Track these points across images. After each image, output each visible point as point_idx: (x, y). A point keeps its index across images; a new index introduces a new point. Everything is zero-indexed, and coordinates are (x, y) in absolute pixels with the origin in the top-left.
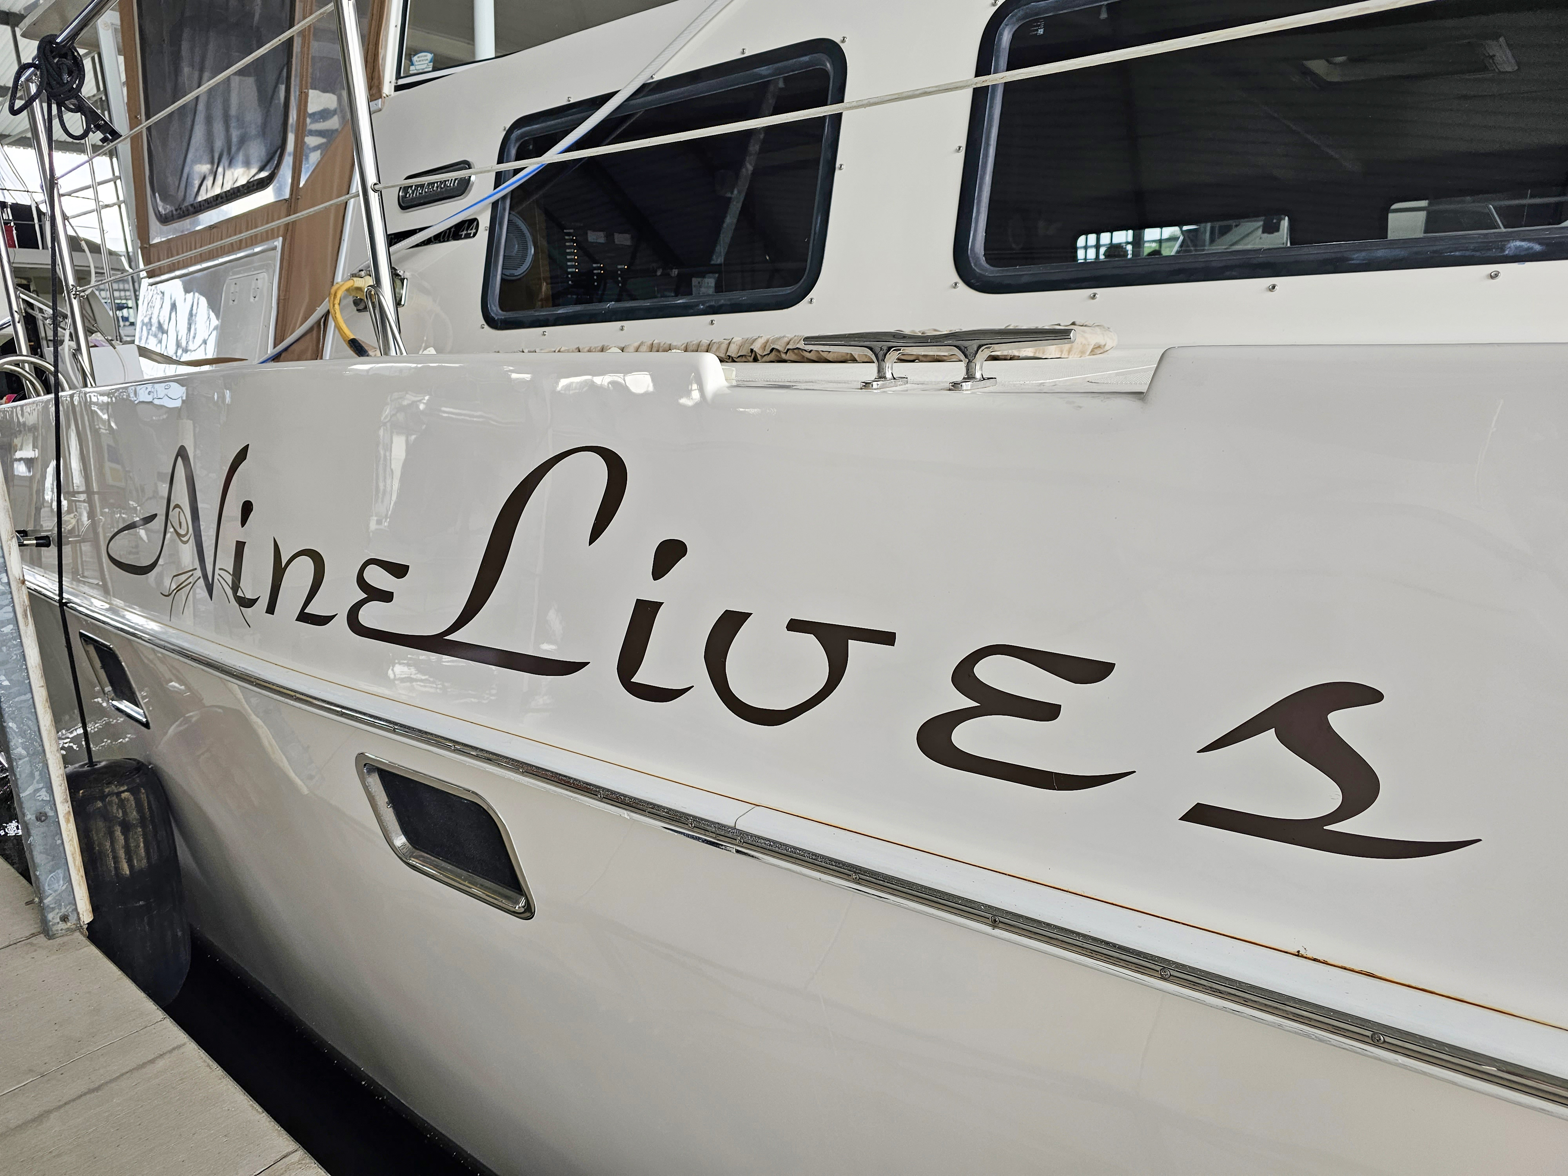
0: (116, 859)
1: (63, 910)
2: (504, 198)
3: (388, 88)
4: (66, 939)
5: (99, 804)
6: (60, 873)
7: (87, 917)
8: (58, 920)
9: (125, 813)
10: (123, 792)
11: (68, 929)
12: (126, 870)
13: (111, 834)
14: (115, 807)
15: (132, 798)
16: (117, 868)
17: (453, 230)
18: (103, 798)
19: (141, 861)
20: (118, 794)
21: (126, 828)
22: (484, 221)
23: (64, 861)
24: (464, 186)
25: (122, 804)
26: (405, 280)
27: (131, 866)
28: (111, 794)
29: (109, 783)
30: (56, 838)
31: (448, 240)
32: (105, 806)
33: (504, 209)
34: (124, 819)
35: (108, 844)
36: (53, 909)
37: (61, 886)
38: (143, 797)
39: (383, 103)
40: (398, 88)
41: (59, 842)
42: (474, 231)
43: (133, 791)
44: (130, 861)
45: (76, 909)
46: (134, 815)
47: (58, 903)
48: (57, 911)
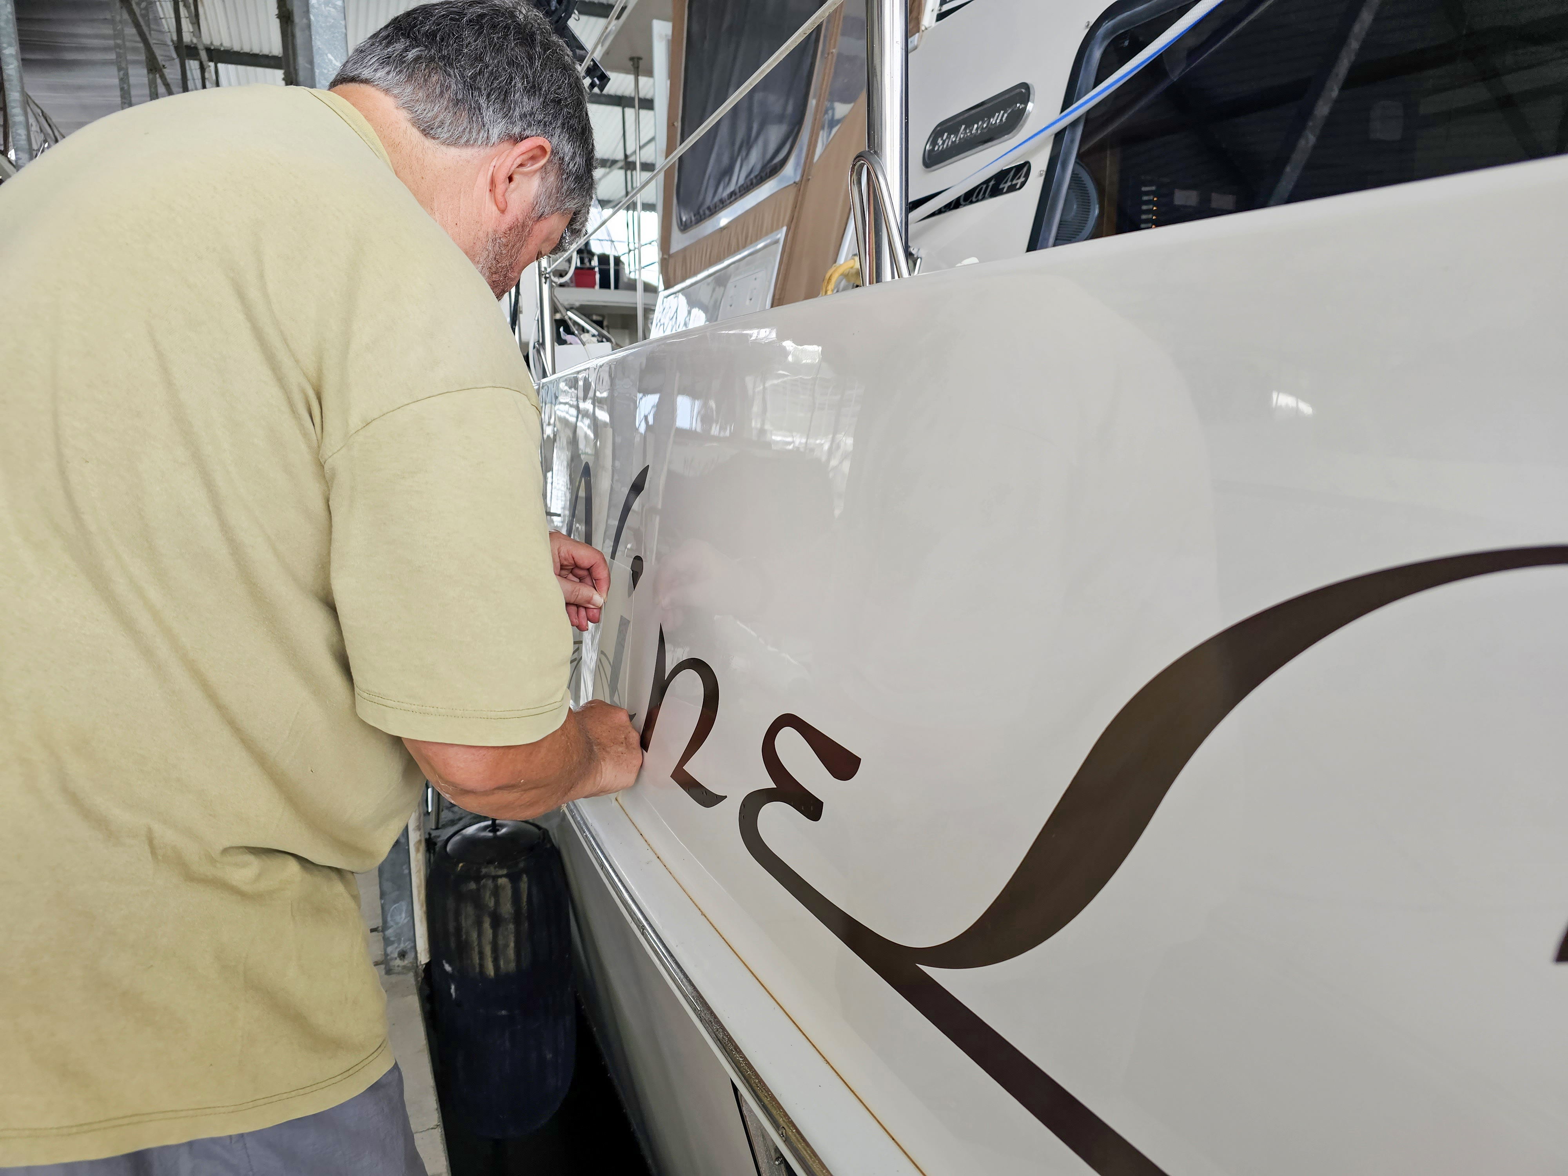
0: (481, 954)
1: (402, 946)
4: (399, 978)
5: (473, 886)
6: (403, 904)
7: (424, 958)
8: (396, 955)
9: (497, 903)
10: (501, 876)
11: (402, 968)
12: (490, 970)
13: (479, 924)
14: (488, 894)
15: (509, 886)
16: (482, 966)
18: (478, 878)
19: (508, 966)
20: (495, 878)
21: (497, 921)
23: (409, 893)
25: (496, 892)
27: (497, 967)
28: (487, 876)
29: (491, 862)
30: (405, 867)
32: (478, 890)
34: (495, 909)
35: (474, 935)
36: (392, 943)
37: (402, 918)
41: (407, 871)
43: (513, 878)
44: (496, 961)
45: (415, 947)
46: (507, 908)
47: (398, 936)
48: (396, 945)
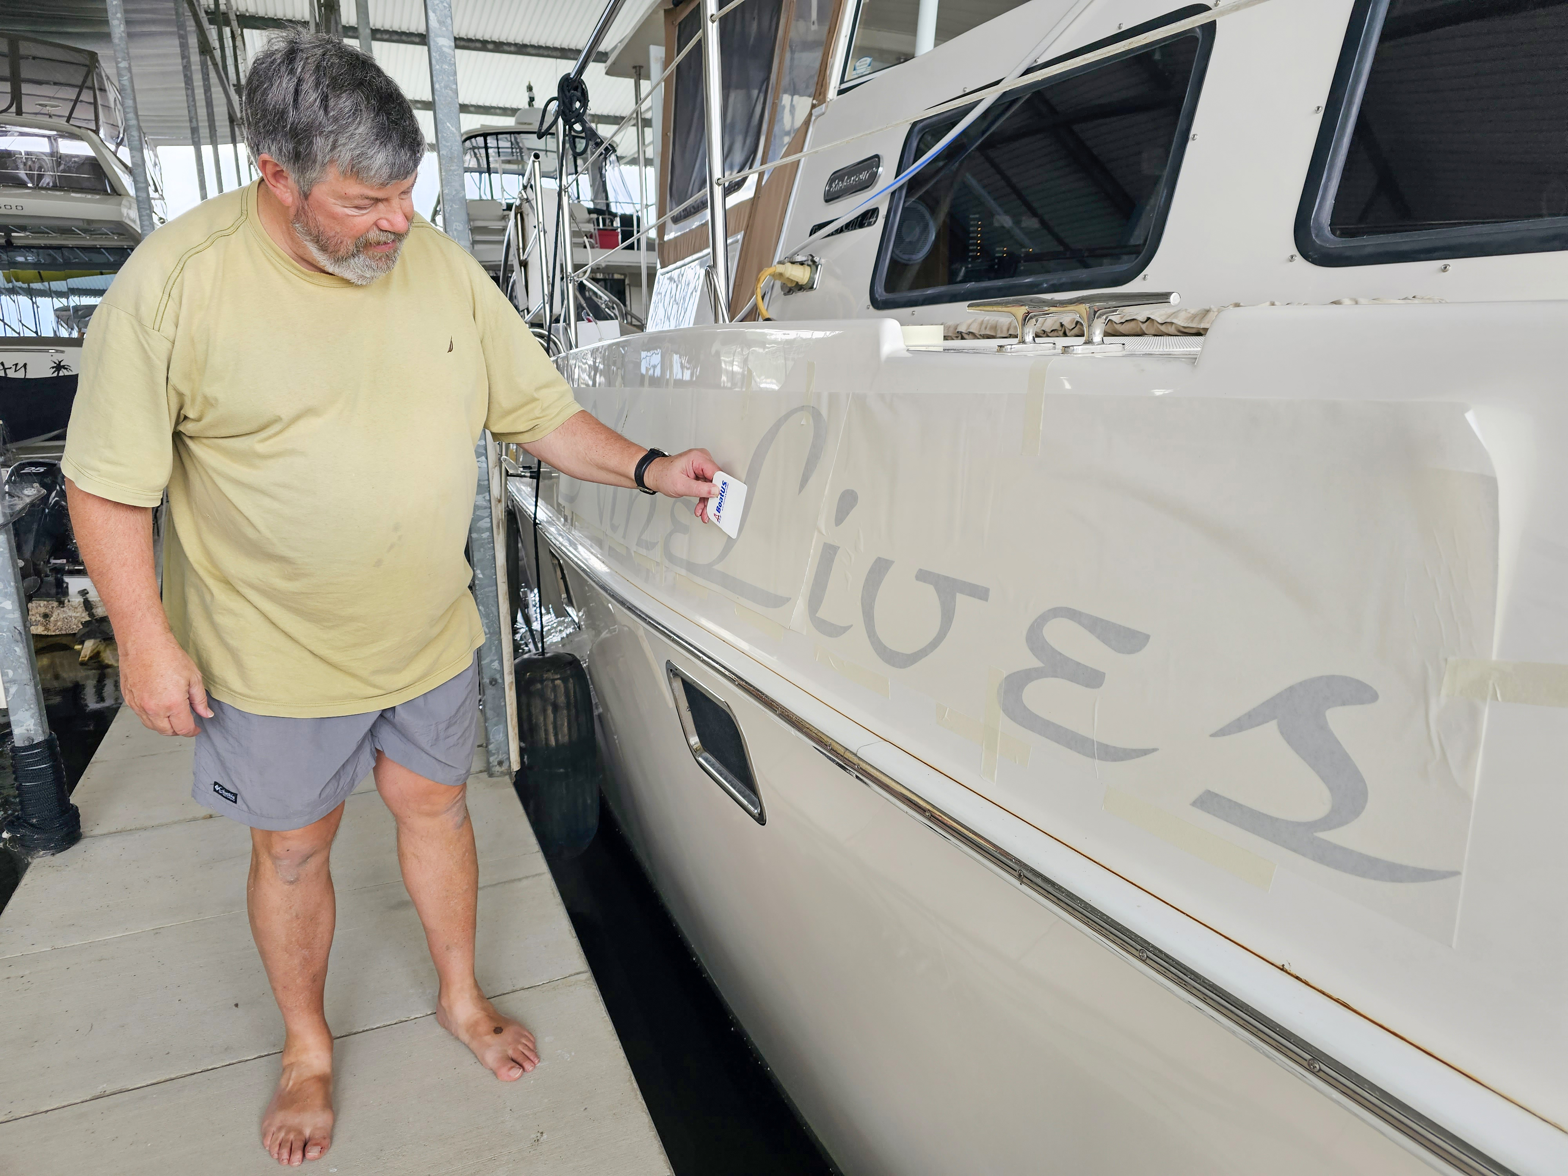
0: (546, 731)
1: (500, 757)
2: (901, 188)
3: (832, 93)
4: (500, 779)
5: (539, 686)
6: (501, 727)
7: (516, 767)
8: (496, 763)
9: (555, 696)
10: (557, 679)
11: (502, 772)
12: (553, 742)
13: (545, 711)
14: (549, 690)
15: (562, 686)
16: (547, 739)
17: (859, 219)
18: (542, 681)
19: (564, 738)
20: (553, 680)
21: (556, 708)
22: (883, 212)
23: (504, 719)
24: (873, 179)
25: (555, 688)
26: (820, 266)
27: (557, 740)
28: (547, 679)
29: (548, 671)
30: (502, 700)
31: (855, 229)
32: (542, 689)
33: (900, 198)
34: (555, 701)
35: (542, 719)
36: (494, 754)
37: (501, 737)
38: (571, 685)
39: (827, 107)
40: (841, 92)
41: (503, 704)
42: (874, 219)
43: (565, 680)
44: (556, 735)
45: (509, 758)
46: (562, 700)
47: (498, 749)
48: (496, 756)
